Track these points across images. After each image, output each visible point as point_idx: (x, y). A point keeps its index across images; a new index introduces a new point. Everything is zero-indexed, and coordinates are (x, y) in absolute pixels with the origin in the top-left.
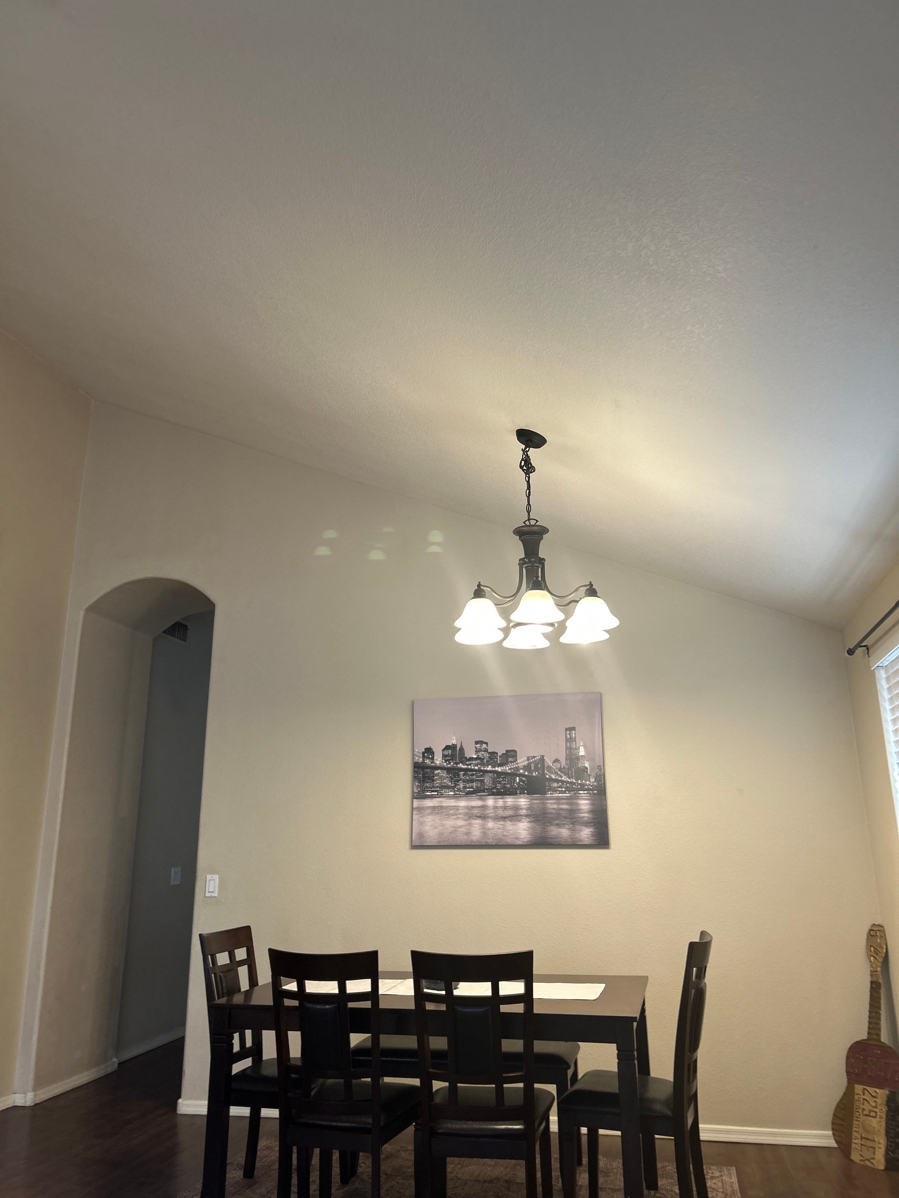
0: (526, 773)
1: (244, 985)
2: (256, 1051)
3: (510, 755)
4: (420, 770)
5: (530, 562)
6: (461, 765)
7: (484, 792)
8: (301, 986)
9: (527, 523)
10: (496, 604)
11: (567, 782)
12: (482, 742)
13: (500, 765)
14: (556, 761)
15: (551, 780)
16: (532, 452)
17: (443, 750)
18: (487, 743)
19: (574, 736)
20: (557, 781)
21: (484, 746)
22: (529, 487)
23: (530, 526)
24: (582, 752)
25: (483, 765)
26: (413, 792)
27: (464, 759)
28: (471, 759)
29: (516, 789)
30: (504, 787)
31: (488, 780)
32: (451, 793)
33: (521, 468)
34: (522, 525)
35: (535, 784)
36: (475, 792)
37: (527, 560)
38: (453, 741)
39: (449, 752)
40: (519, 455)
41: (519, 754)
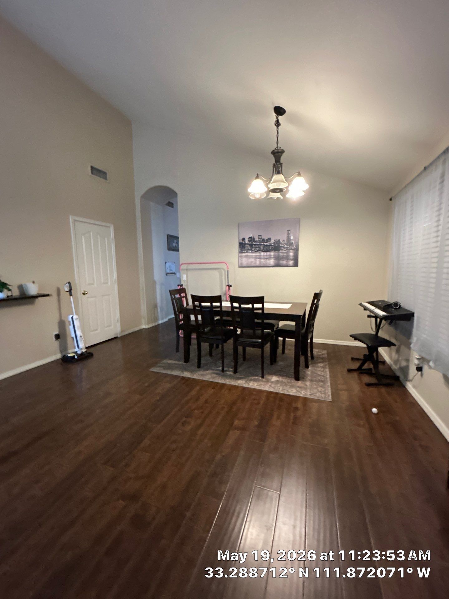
0: (274, 245)
3: (269, 239)
4: (241, 245)
5: (276, 165)
6: (253, 243)
7: (260, 251)
8: (200, 304)
9: (277, 148)
10: (263, 182)
11: (287, 247)
12: (260, 236)
13: (266, 243)
14: (284, 241)
15: (281, 247)
16: (280, 118)
17: (248, 238)
18: (262, 236)
19: (290, 232)
20: (283, 247)
21: (261, 237)
22: (278, 134)
23: (278, 149)
24: (292, 238)
25: (260, 242)
26: (239, 251)
27: (254, 241)
28: (257, 241)
29: (270, 250)
30: (267, 250)
31: (262, 247)
32: (251, 251)
33: (275, 124)
34: (274, 149)
35: (276, 248)
36: (258, 251)
37: (276, 164)
38: (251, 236)
39: (250, 239)
40: (275, 119)
41: (271, 239)
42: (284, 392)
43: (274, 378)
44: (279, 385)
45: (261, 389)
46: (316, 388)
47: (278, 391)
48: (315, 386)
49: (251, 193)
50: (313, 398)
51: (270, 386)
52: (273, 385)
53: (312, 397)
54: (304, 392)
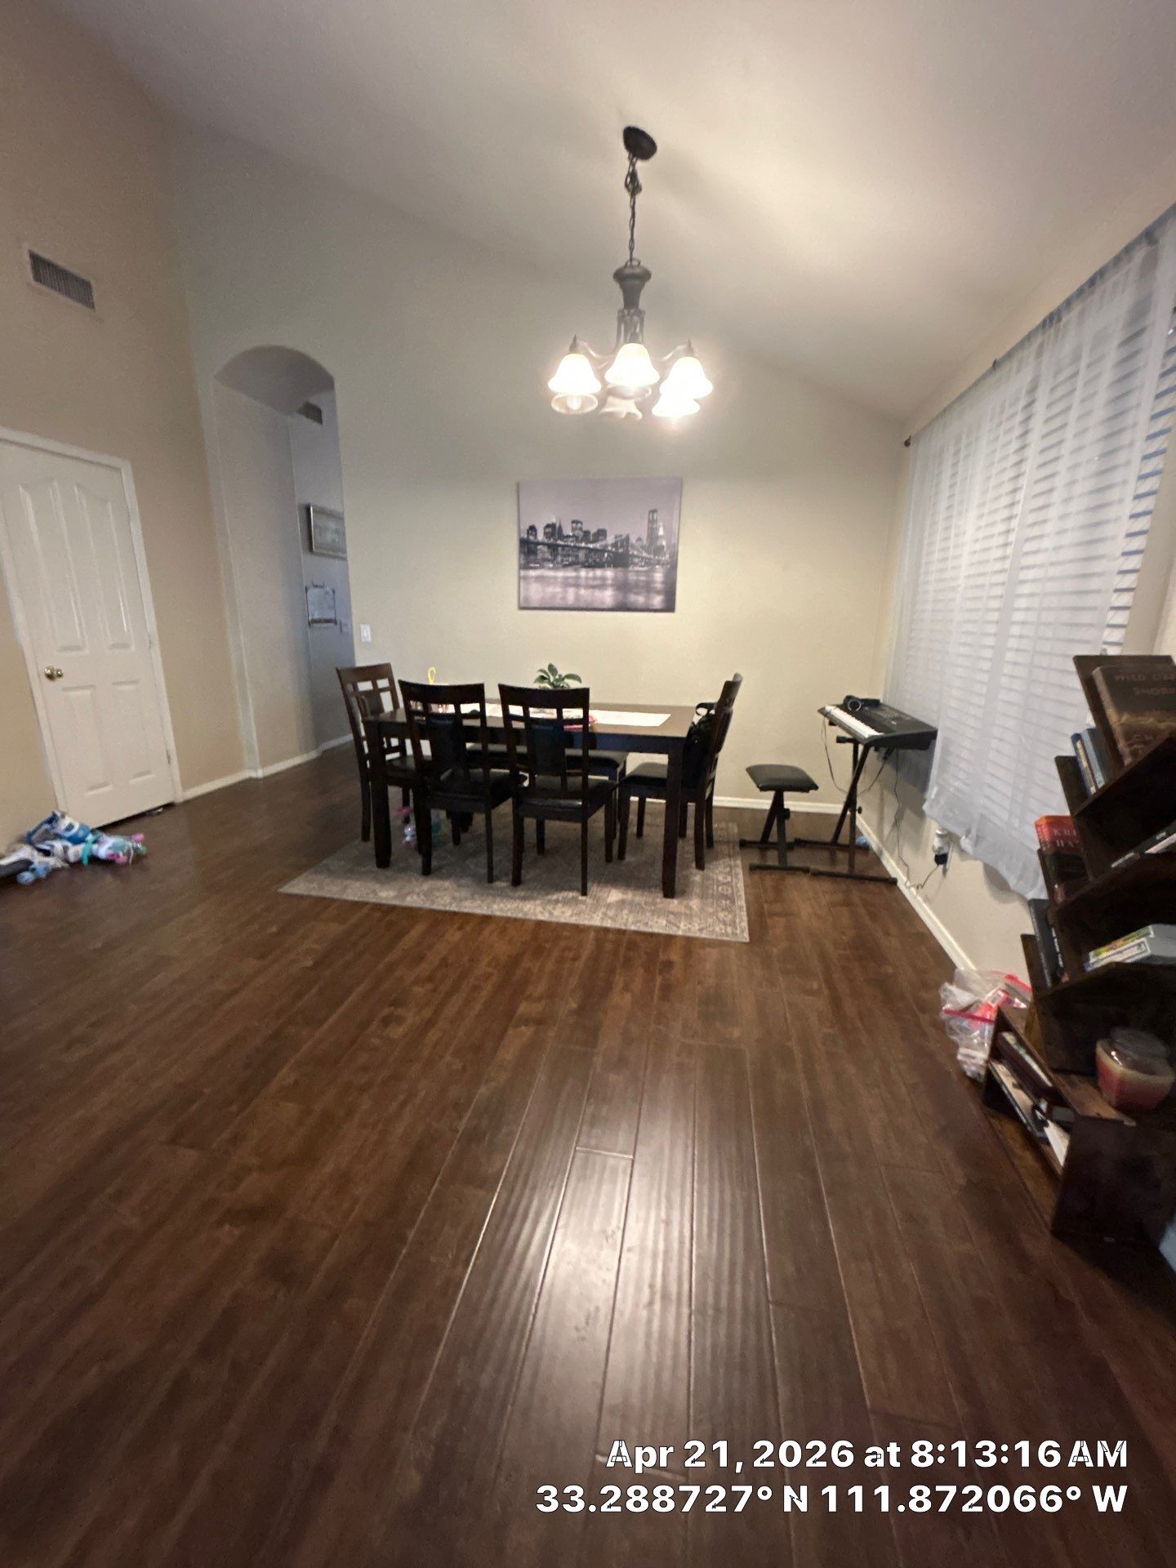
0: (614, 550)
1: (388, 706)
3: (601, 534)
4: (525, 546)
5: (628, 314)
7: (578, 564)
8: (427, 708)
9: (629, 264)
10: (590, 362)
11: (646, 558)
12: (577, 522)
13: (592, 542)
14: (639, 539)
15: (634, 556)
16: (641, 167)
17: (545, 528)
18: (581, 523)
19: (655, 517)
20: (639, 557)
21: (579, 525)
22: (633, 216)
23: (632, 266)
24: (661, 532)
25: (578, 541)
26: (520, 565)
27: (562, 537)
28: (568, 536)
29: (604, 563)
30: (595, 561)
31: (581, 555)
32: (551, 565)
33: (627, 186)
34: (623, 264)
35: (620, 559)
36: (571, 565)
37: (626, 312)
38: (554, 521)
39: (549, 530)
40: (625, 168)
41: (608, 533)
42: (639, 927)
43: (614, 895)
44: (626, 911)
45: (581, 923)
46: (712, 914)
47: (626, 925)
48: (711, 910)
49: (555, 394)
50: (708, 937)
51: (605, 914)
52: (611, 913)
53: (703, 935)
54: (685, 925)
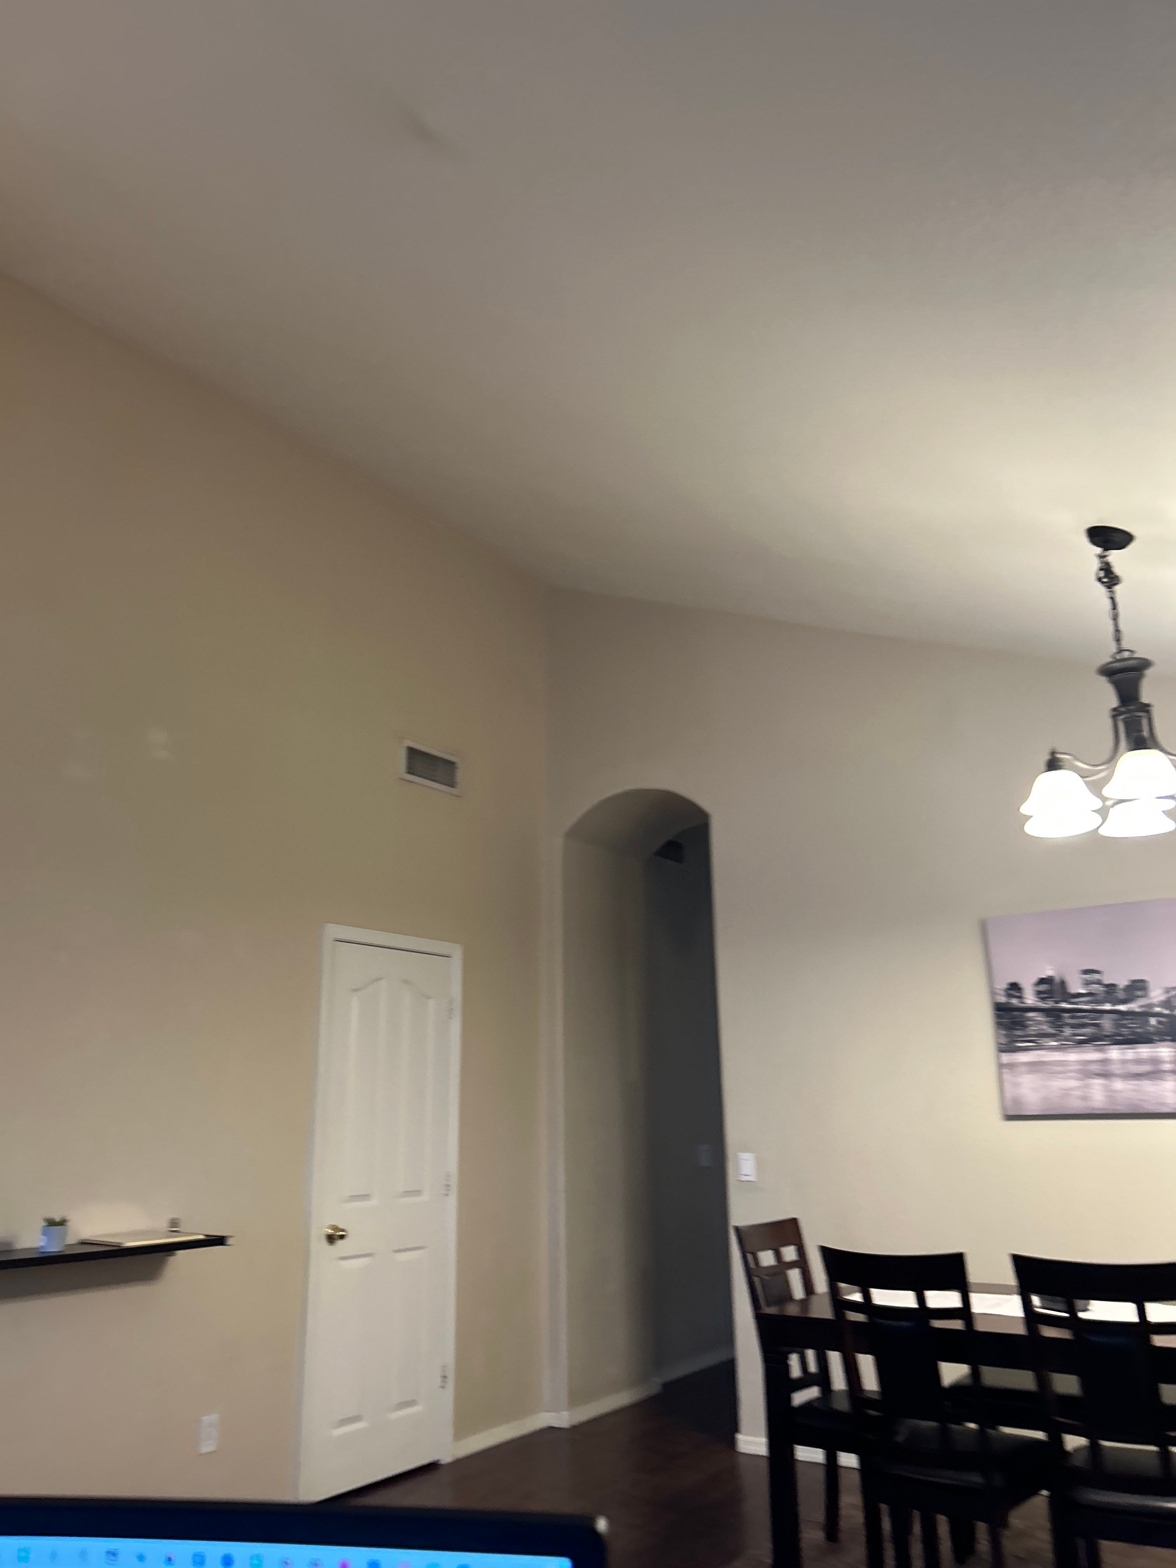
0: (1166, 1012)
2: (823, 1378)
3: (1138, 987)
4: (1005, 1016)
5: (1127, 712)
6: (1063, 1005)
7: (1102, 1039)
8: (867, 1296)
9: (1118, 657)
10: (1082, 777)
12: (1092, 971)
13: (1124, 1002)
16: (1115, 557)
17: (1036, 985)
18: (1100, 973)
21: (1096, 976)
22: (1114, 606)
23: (1123, 660)
25: (1097, 1001)
26: (998, 1044)
27: (1067, 996)
28: (1079, 995)
29: (1152, 1034)
30: (1133, 1032)
31: (1107, 1024)
32: (1055, 1044)
33: (1100, 580)
34: (1110, 660)
36: (1090, 1041)
37: (1123, 709)
38: (1048, 972)
39: (1044, 987)
40: (1096, 564)
41: (1152, 985)
